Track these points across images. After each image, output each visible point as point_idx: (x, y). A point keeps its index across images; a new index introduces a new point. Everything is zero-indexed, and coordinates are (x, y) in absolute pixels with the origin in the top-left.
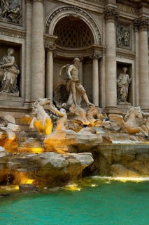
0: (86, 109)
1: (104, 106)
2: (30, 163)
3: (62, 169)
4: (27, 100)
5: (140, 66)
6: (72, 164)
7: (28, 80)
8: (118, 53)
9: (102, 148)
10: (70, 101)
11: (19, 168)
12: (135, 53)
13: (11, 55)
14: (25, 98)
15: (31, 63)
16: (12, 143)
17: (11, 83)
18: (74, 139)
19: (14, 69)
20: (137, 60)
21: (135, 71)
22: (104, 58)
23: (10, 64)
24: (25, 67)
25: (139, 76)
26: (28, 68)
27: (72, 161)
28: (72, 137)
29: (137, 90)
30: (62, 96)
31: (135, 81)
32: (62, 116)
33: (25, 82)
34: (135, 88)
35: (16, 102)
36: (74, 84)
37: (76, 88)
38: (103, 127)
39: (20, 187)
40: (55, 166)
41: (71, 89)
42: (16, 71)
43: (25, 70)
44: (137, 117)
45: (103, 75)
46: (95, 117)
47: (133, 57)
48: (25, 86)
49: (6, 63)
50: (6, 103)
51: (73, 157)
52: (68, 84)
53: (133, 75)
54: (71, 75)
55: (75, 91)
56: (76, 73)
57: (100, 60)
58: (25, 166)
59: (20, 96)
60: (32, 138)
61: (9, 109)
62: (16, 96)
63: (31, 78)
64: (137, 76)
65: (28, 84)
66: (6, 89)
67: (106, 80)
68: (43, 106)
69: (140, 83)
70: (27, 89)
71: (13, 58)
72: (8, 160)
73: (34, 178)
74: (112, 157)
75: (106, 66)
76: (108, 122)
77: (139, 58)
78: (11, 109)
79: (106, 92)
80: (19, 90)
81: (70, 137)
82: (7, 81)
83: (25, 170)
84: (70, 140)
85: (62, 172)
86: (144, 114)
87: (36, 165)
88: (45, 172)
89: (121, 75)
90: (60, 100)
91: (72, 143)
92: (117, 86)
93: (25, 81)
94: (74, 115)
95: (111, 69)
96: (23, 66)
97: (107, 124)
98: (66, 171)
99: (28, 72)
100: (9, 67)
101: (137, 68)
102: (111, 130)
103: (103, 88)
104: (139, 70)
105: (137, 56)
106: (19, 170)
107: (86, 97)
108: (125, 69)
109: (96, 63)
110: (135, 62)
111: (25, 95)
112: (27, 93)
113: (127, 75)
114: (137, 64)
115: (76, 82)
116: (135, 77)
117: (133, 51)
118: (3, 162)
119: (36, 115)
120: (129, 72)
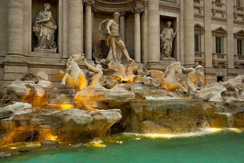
0: (126, 65)
1: (146, 61)
2: (54, 119)
3: (86, 125)
4: (64, 56)
5: (184, 20)
6: (97, 121)
7: (65, 35)
8: (162, 7)
9: (133, 105)
10: (110, 57)
11: (43, 124)
12: (180, 5)
13: (48, 11)
14: (62, 54)
15: (68, 18)
16: (41, 100)
17: (48, 38)
18: (103, 95)
19: (50, 24)
20: (182, 13)
21: (180, 25)
22: (146, 12)
23: (46, 20)
24: (62, 22)
25: (184, 30)
26: (65, 23)
27: (97, 117)
28: (101, 93)
29: (182, 44)
30: (103, 51)
31: (180, 35)
32: (97, 73)
33: (62, 38)
34: (180, 43)
35: (53, 59)
36: (114, 39)
37: (116, 43)
38: (143, 83)
39: (41, 144)
40: (78, 122)
41: (111, 45)
42: (53, 27)
43: (63, 26)
44: (177, 72)
45: (145, 30)
46: (136, 73)
47: (178, 10)
48: (63, 42)
49: (42, 18)
50: (42, 59)
51: (99, 114)
52: (108, 39)
53: (177, 29)
54: (111, 30)
55: (114, 46)
56: (116, 27)
57: (142, 14)
58: (50, 122)
59: (57, 52)
60: (64, 95)
61: (45, 65)
62: (53, 52)
63: (68, 33)
64: (182, 30)
65: (65, 39)
66: (43, 45)
67: (148, 35)
68: (77, 62)
69: (185, 37)
70: (65, 45)
71: (50, 13)
72: (31, 117)
73: (57, 135)
74: (144, 114)
75: (148, 20)
76: (149, 77)
77: (184, 11)
78: (47, 65)
79: (148, 47)
80: (57, 46)
81: (99, 93)
82: (44, 37)
83: (50, 126)
84: (99, 96)
85: (86, 129)
86: (185, 69)
87: (60, 122)
88: (68, 128)
89: (165, 29)
90: (100, 56)
91: (102, 99)
92: (161, 41)
93: (62, 36)
94: (113, 71)
95: (153, 23)
96: (60, 21)
97: (147, 80)
98: (90, 128)
99: (65, 27)
100: (46, 22)
101: (182, 22)
102: (150, 86)
103: (145, 43)
104: (184, 24)
105: (182, 9)
106: (42, 126)
107: (126, 53)
108: (169, 23)
109: (137, 17)
110: (180, 16)
111: (62, 51)
112: (64, 49)
113: (172, 30)
114: (182, 17)
115: (116, 37)
116: (180, 31)
117: (177, 4)
118: (27, 118)
119: (70, 72)
120: (173, 27)
